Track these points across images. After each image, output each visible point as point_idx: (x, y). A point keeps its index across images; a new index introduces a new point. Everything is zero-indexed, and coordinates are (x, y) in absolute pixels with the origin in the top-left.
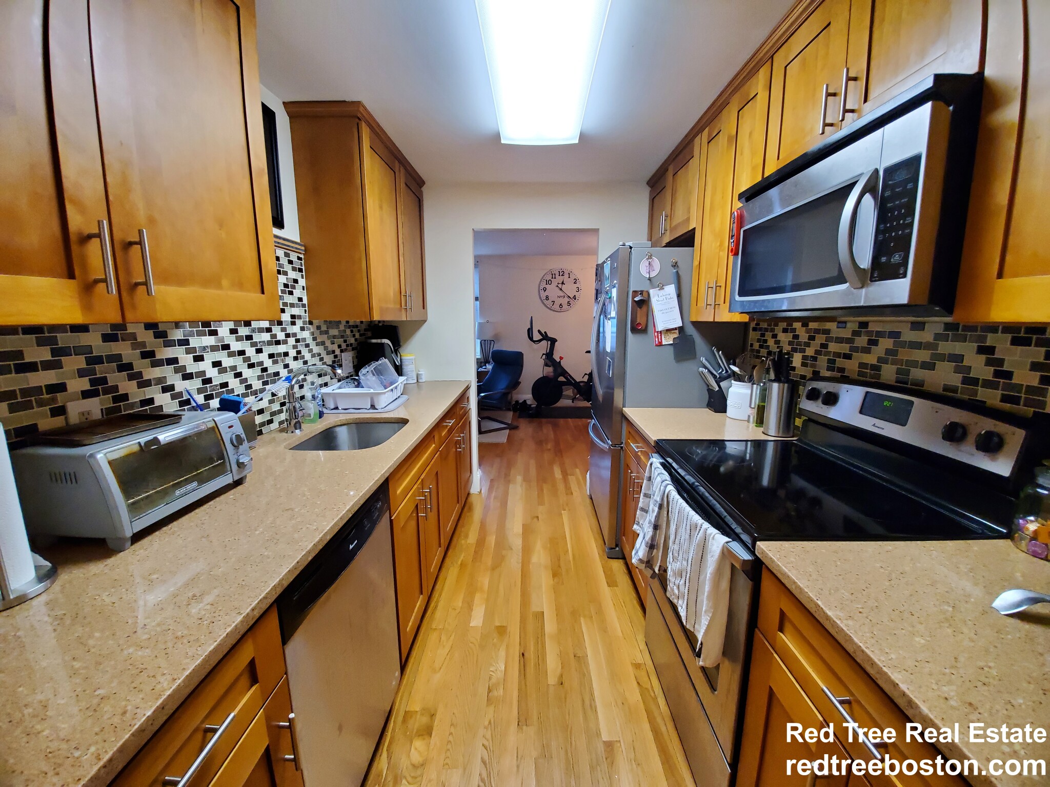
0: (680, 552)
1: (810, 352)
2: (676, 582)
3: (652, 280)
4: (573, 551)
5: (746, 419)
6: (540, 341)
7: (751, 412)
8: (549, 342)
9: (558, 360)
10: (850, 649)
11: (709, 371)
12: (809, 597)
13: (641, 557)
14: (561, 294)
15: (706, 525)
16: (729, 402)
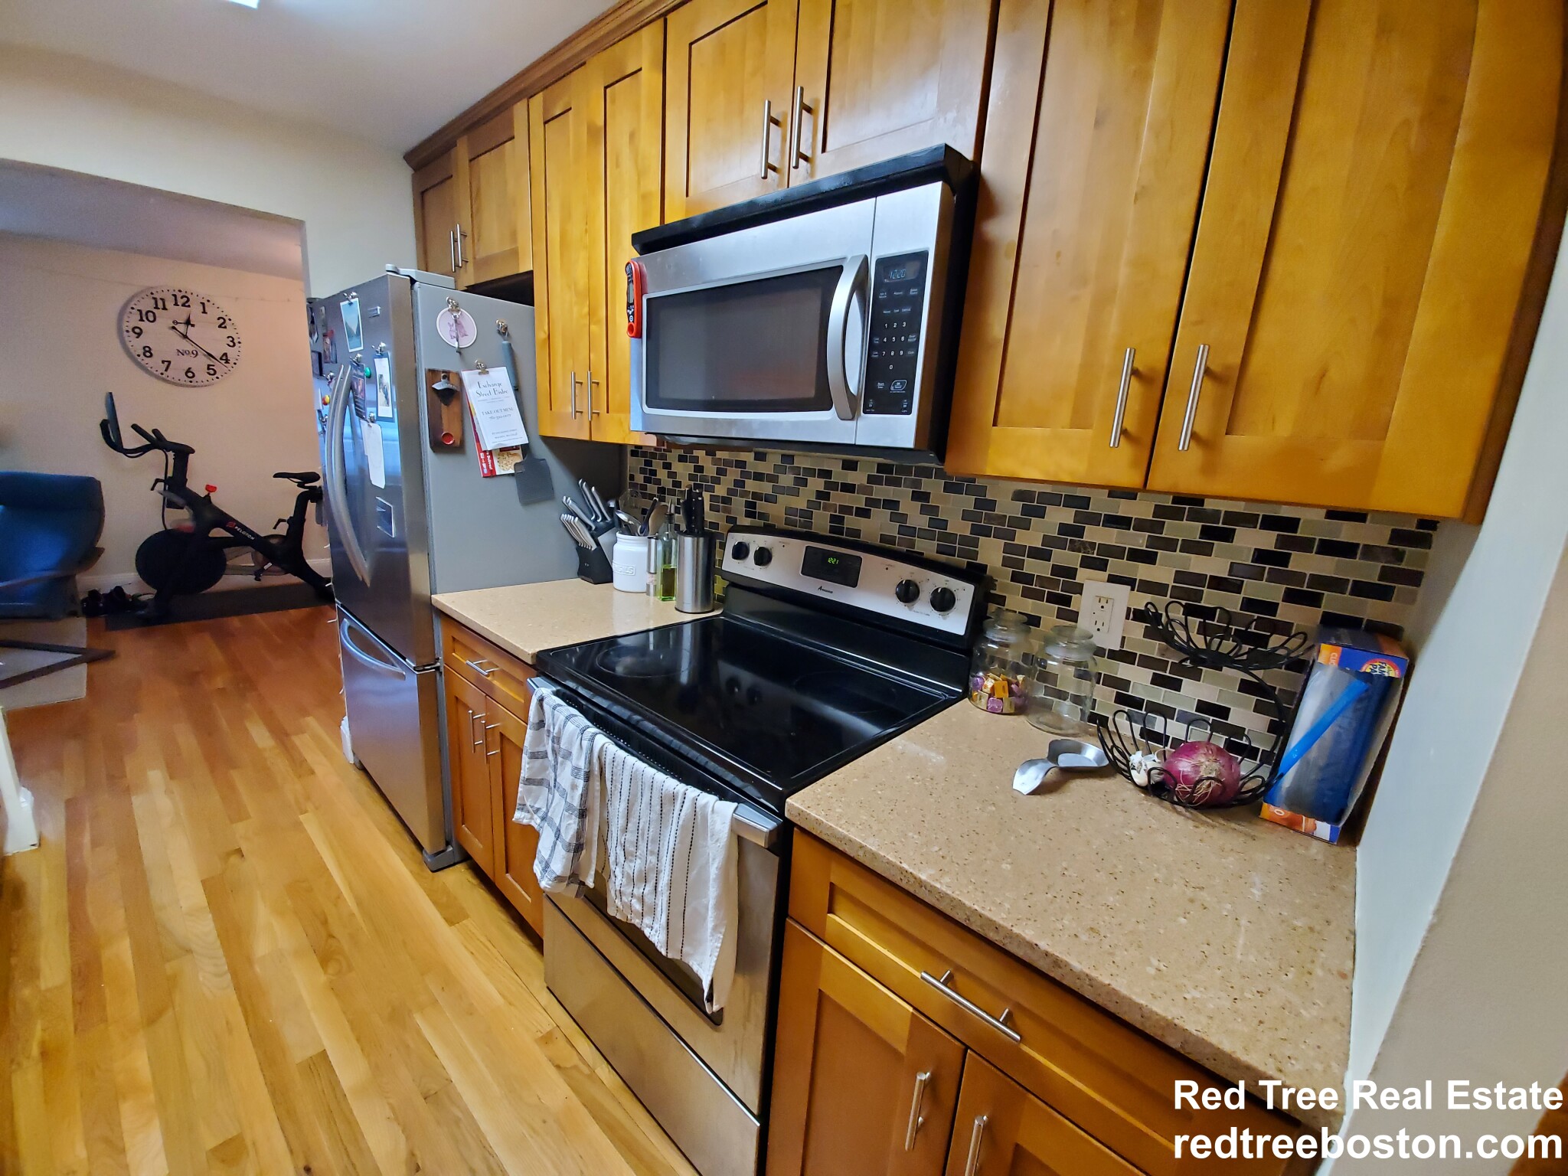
0: (640, 843)
1: (720, 490)
2: (635, 892)
3: (462, 351)
4: (351, 888)
5: (645, 590)
6: (143, 450)
7: (651, 579)
8: (171, 455)
9: (202, 493)
10: (960, 917)
11: (581, 520)
12: (889, 862)
13: (558, 874)
14: (186, 346)
15: (693, 792)
16: (616, 566)
